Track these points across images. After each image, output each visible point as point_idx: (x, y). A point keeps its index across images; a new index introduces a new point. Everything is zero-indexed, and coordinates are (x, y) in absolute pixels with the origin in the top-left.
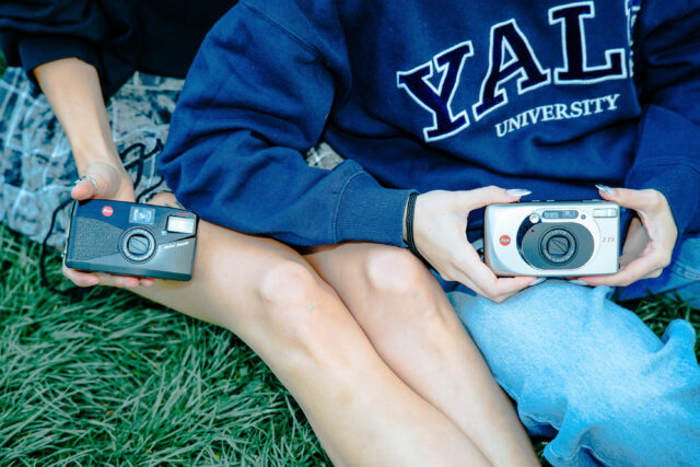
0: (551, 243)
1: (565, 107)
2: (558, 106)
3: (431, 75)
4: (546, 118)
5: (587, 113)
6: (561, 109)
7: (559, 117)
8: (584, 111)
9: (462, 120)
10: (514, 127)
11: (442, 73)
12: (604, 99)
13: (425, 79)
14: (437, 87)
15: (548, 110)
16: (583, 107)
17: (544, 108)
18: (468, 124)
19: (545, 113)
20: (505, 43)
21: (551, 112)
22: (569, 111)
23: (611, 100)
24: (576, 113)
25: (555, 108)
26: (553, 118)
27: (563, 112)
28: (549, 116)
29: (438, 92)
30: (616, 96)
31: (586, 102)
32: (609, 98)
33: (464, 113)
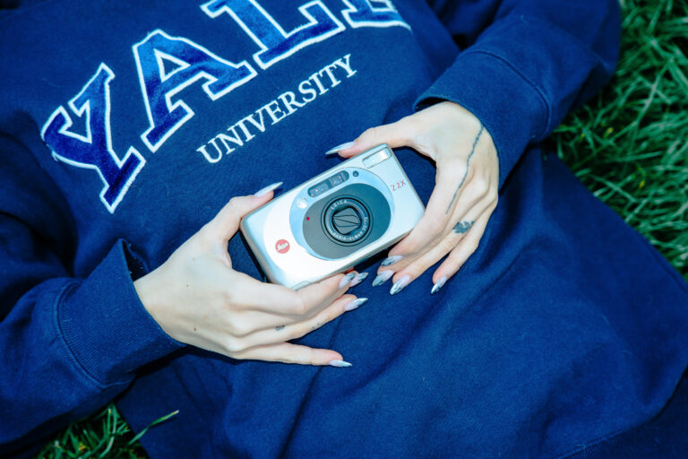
0: (336, 221)
1: (292, 95)
2: (282, 97)
3: (69, 123)
4: (276, 120)
5: (323, 91)
6: (288, 98)
7: (292, 111)
8: (318, 90)
9: (133, 161)
10: (232, 145)
11: (84, 115)
12: (333, 65)
13: (63, 131)
14: (85, 134)
15: (273, 107)
16: (314, 85)
17: (267, 107)
18: (143, 162)
19: (272, 114)
20: (160, 56)
21: (278, 109)
22: (299, 97)
23: (344, 63)
24: (309, 96)
25: (281, 102)
26: (285, 115)
27: (293, 102)
28: (278, 115)
29: (88, 139)
30: (347, 57)
31: (314, 77)
32: (339, 62)
33: (132, 150)
